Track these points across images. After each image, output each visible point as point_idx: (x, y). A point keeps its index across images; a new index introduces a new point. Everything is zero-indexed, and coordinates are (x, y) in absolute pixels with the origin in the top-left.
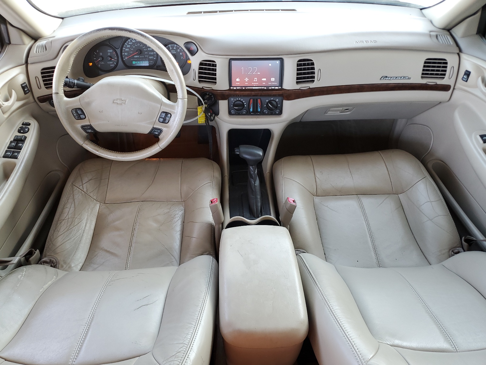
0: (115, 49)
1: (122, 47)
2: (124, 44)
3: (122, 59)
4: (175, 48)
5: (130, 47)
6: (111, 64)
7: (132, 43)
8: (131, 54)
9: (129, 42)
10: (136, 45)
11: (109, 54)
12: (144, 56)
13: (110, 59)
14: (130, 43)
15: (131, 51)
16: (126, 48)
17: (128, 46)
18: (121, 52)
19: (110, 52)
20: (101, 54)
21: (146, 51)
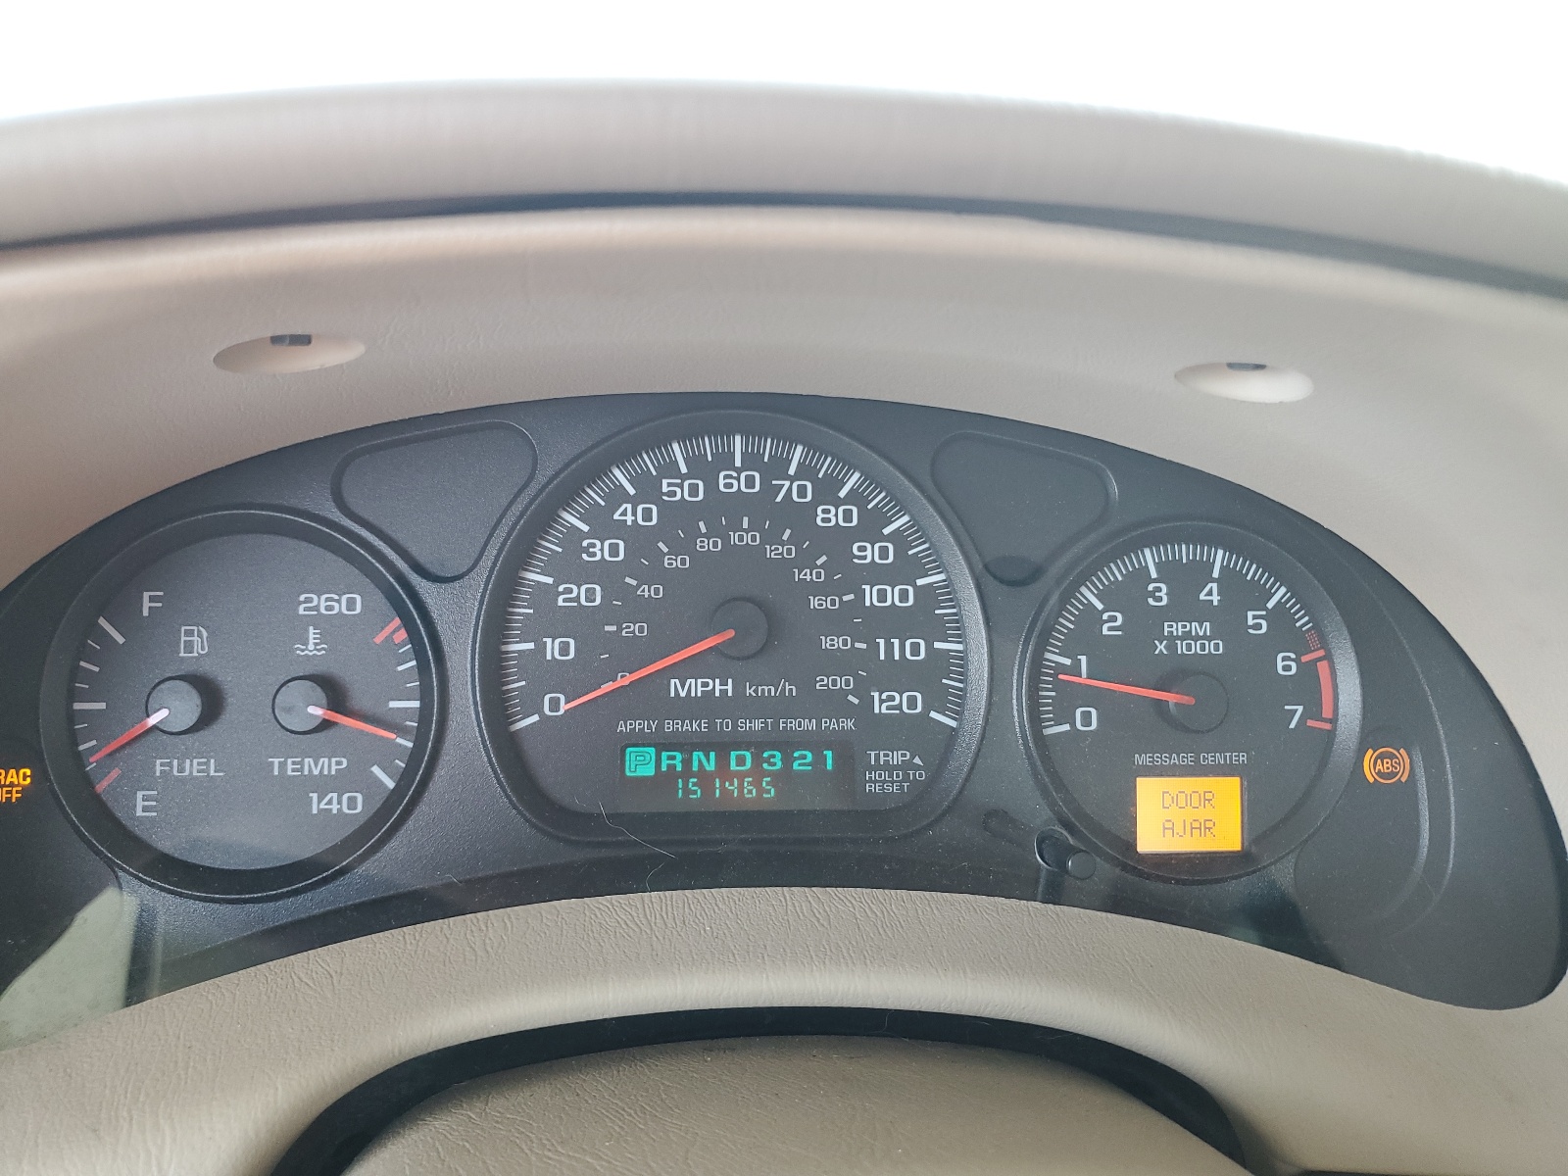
0: (415, 579)
1: (521, 554)
2: (543, 521)
3: (497, 709)
4: (1211, 594)
5: (628, 567)
6: (323, 785)
7: (664, 507)
8: (630, 655)
9: (617, 496)
10: (704, 545)
11: (312, 646)
12: (806, 685)
13: (317, 712)
14: (625, 514)
15: (637, 609)
16: (572, 568)
17: (601, 550)
18: (496, 627)
19: (330, 625)
20: (195, 645)
21: (836, 622)
